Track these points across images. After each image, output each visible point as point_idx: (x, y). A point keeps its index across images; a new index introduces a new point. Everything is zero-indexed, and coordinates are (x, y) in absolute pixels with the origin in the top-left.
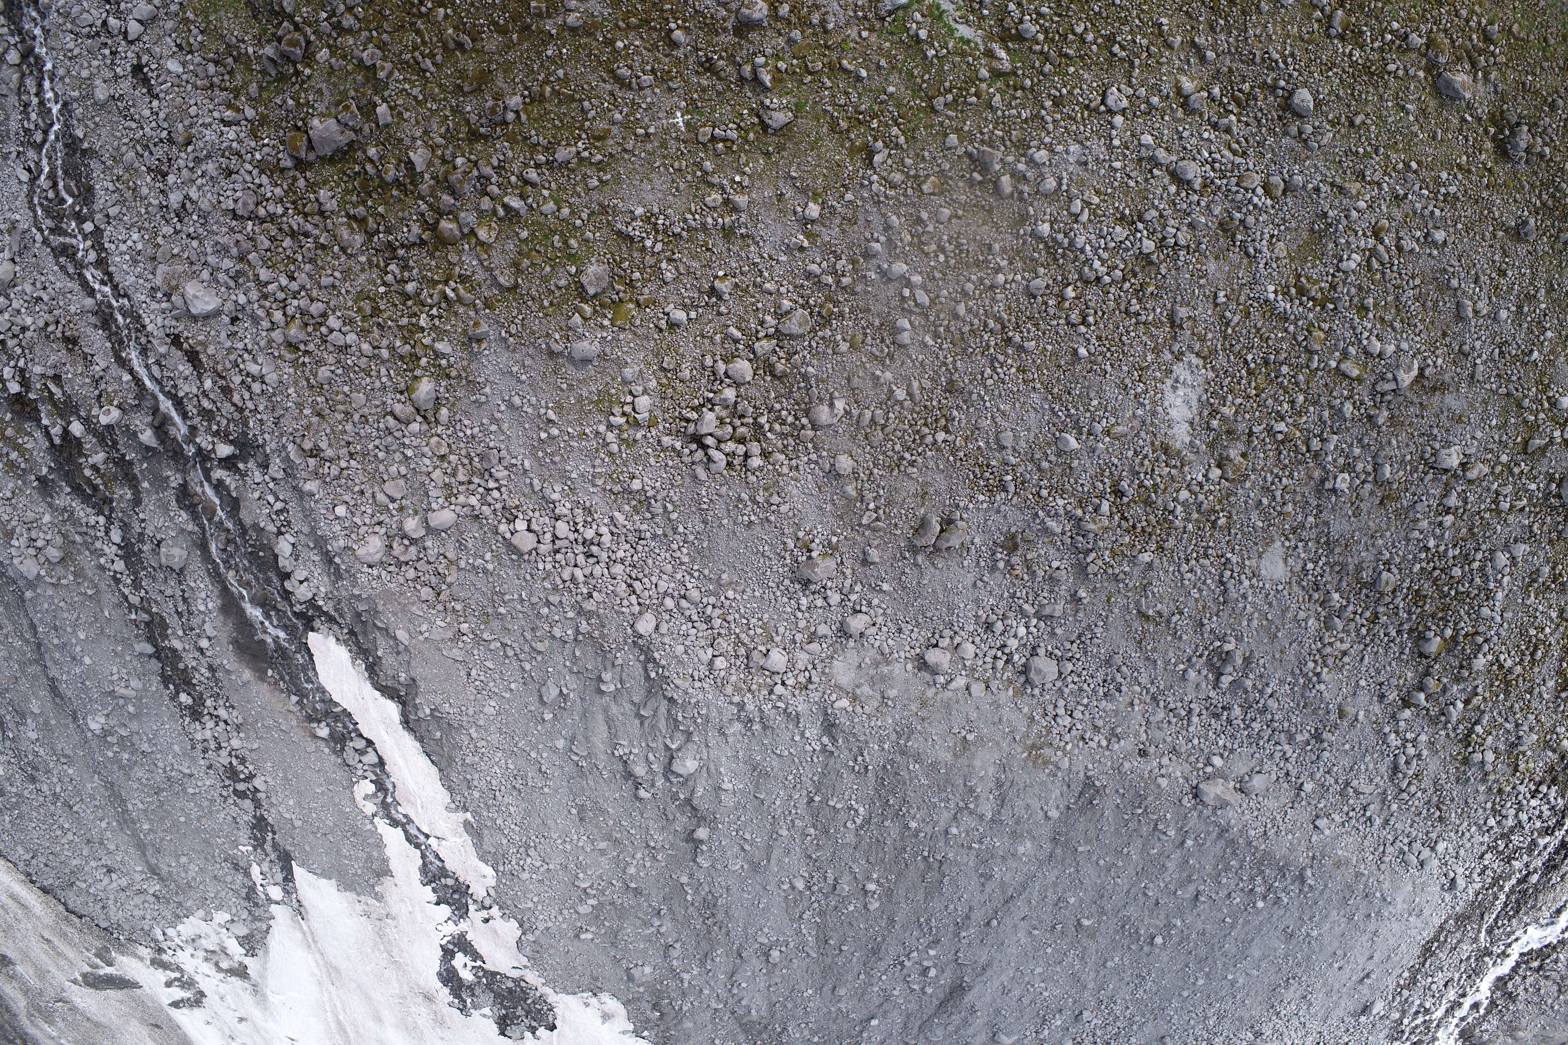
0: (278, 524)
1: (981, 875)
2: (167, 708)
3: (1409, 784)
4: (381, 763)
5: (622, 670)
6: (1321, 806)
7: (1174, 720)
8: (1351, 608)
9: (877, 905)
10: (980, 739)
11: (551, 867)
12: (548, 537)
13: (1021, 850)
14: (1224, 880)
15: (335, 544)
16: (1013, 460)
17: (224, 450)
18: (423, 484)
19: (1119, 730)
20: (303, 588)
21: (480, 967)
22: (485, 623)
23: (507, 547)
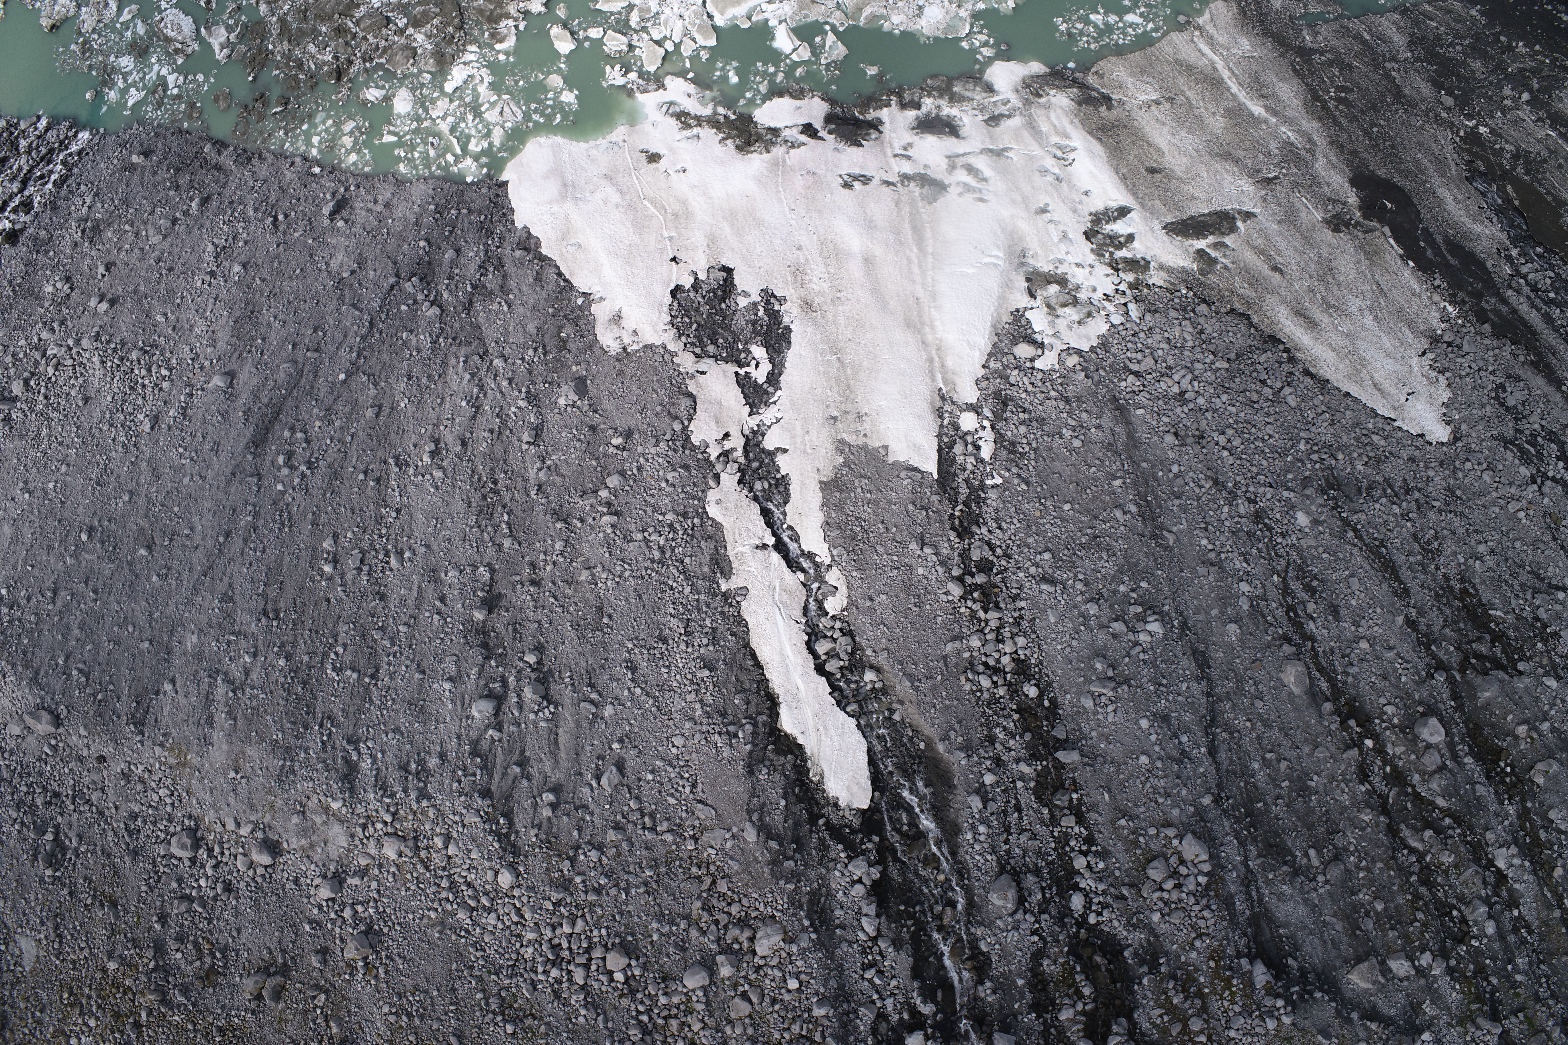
0: (876, 948)
1: (230, 600)
2: (1056, 673)
4: (810, 645)
7: (85, 791)
9: (325, 545)
10: (226, 773)
12: (593, 968)
14: (33, 619)
15: (805, 945)
18: (711, 1016)
19: (123, 783)
20: (858, 873)
21: (741, 366)
22: (671, 852)
23: (637, 948)
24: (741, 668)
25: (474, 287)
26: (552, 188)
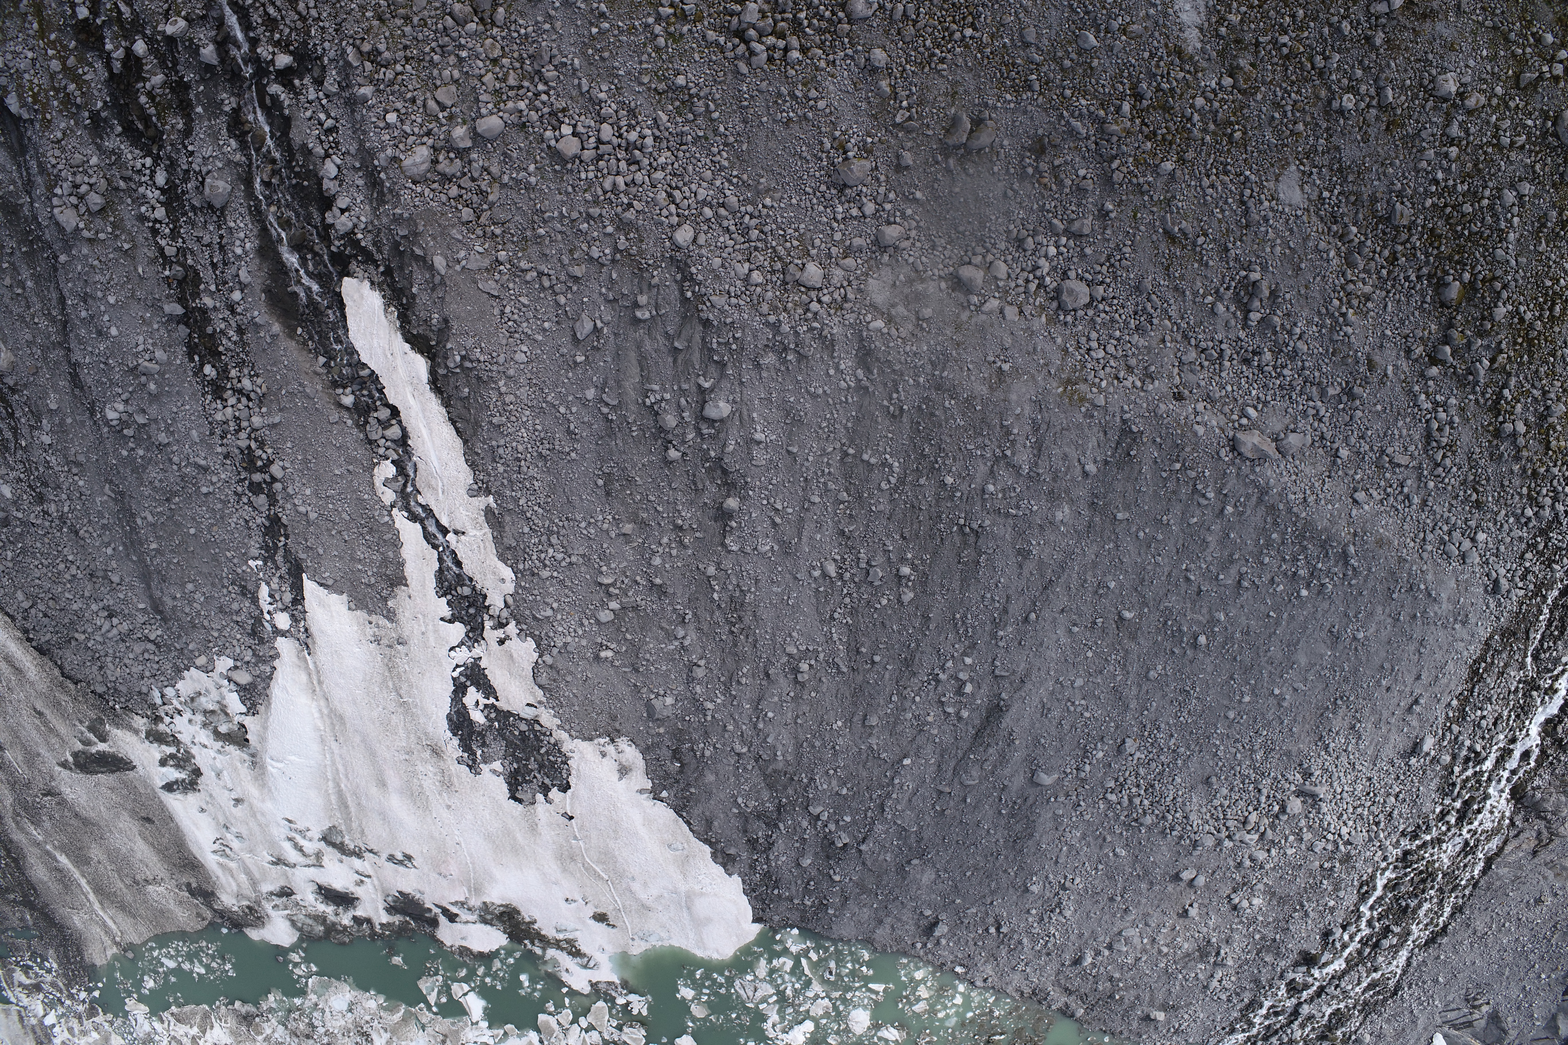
0: (326, 147)
1: (1019, 552)
2: (189, 385)
3: (1444, 456)
4: (405, 436)
5: (658, 293)
6: (1358, 477)
7: (1206, 363)
8: (1369, 243)
9: (911, 595)
10: (1015, 369)
11: (574, 559)
12: (592, 140)
13: (1059, 516)
14: (1267, 560)
15: (382, 155)
16: (1038, 58)
17: (284, 60)
18: (474, 88)
19: (1153, 368)
20: (343, 218)
21: (493, 705)
22: (523, 250)
23: (551, 157)
24: (468, 421)
25: (776, 826)
26: (701, 906)
